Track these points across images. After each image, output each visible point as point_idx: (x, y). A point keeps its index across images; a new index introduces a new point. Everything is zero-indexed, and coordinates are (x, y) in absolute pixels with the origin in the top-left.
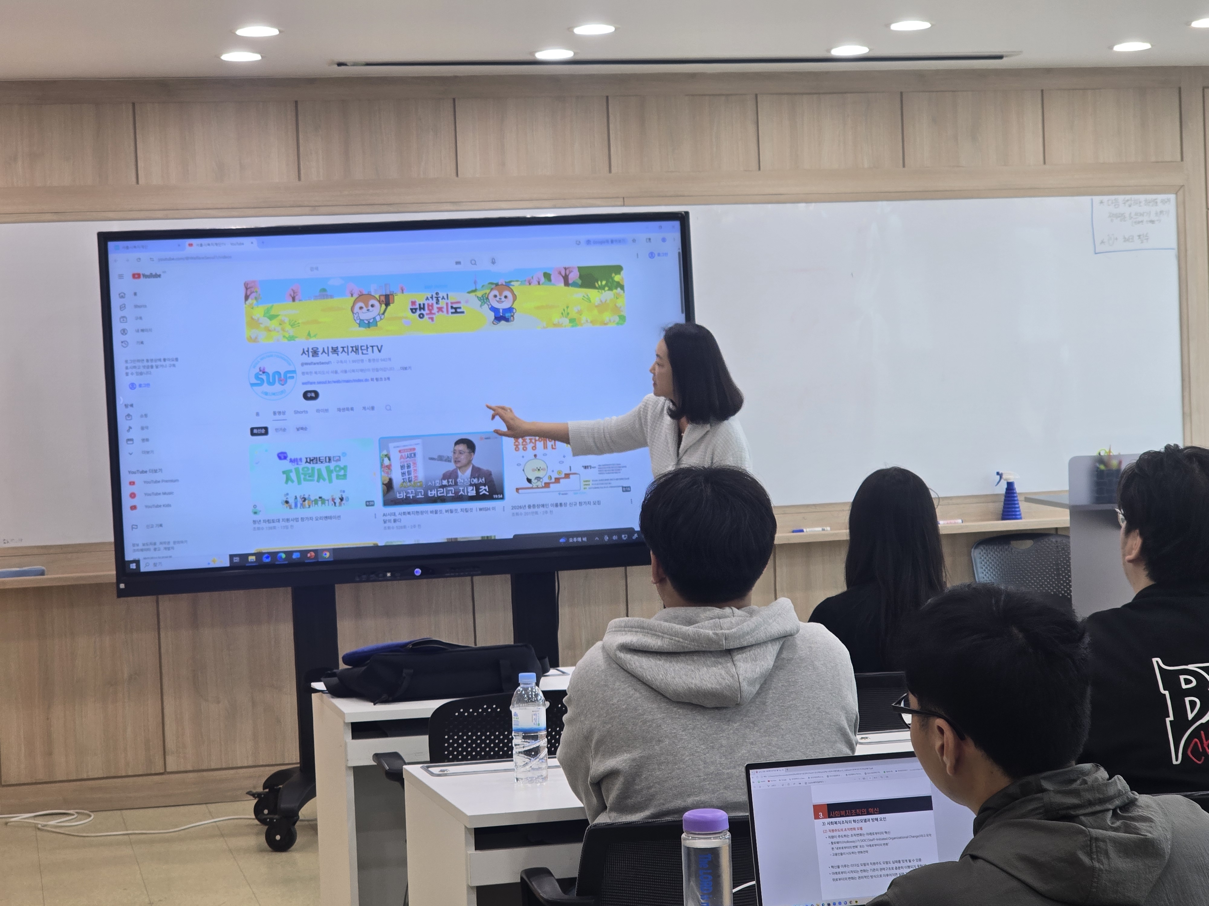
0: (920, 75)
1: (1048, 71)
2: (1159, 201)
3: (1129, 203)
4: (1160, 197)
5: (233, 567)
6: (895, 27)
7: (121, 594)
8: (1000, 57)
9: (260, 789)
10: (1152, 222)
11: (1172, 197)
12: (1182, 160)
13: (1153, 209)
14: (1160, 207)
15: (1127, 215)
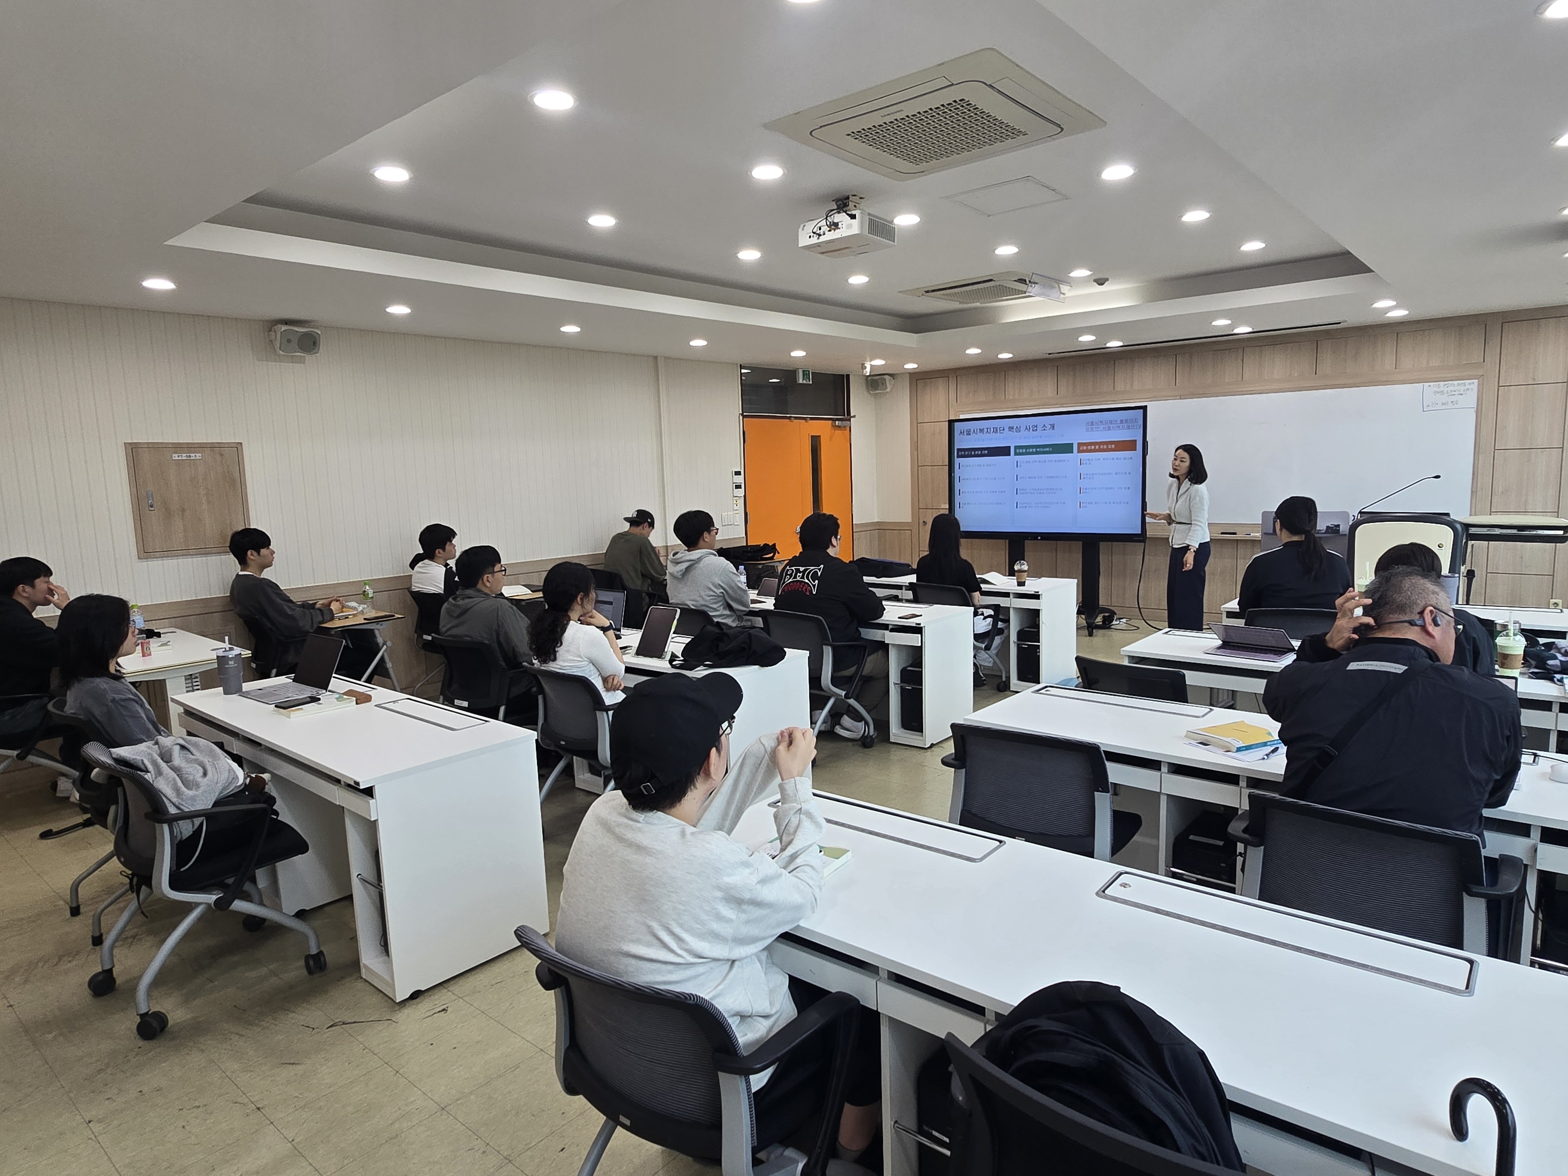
0: (1327, 332)
2: (1467, 384)
3: (1447, 385)
4: (1467, 382)
6: (1214, 323)
8: (1339, 323)
10: (1461, 394)
11: (1476, 381)
12: (1484, 362)
13: (1462, 388)
14: (1467, 387)
15: (1445, 392)
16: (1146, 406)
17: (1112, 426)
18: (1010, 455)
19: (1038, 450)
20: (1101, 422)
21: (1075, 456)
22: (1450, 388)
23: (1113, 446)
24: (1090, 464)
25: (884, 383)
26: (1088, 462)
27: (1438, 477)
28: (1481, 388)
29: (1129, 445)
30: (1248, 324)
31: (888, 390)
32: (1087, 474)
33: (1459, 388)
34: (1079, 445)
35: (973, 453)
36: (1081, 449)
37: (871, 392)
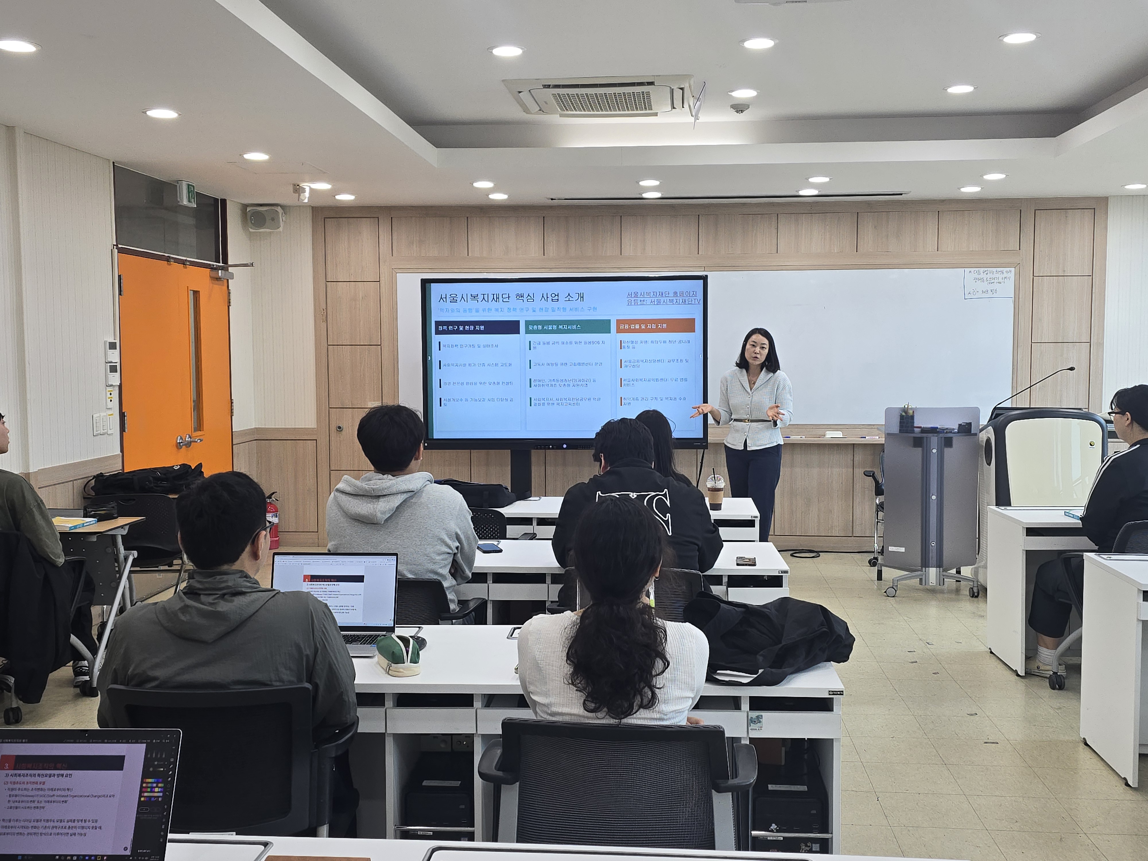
0: (868, 203)
1: (943, 201)
2: (1004, 272)
3: (986, 272)
4: (1005, 269)
8: (901, 194)
10: (1000, 283)
11: (1013, 269)
12: (1020, 249)
13: (1001, 276)
14: (1005, 275)
15: (985, 279)
16: (707, 276)
17: (662, 299)
18: (518, 332)
19: (561, 327)
20: (648, 294)
21: (613, 337)
22: (990, 276)
23: (665, 326)
24: (634, 348)
25: (274, 219)
26: (631, 345)
27: (1072, 369)
28: (1018, 276)
29: (687, 325)
31: (281, 229)
32: (630, 362)
33: (997, 276)
34: (619, 322)
35: (461, 328)
36: (622, 327)
37: (251, 230)
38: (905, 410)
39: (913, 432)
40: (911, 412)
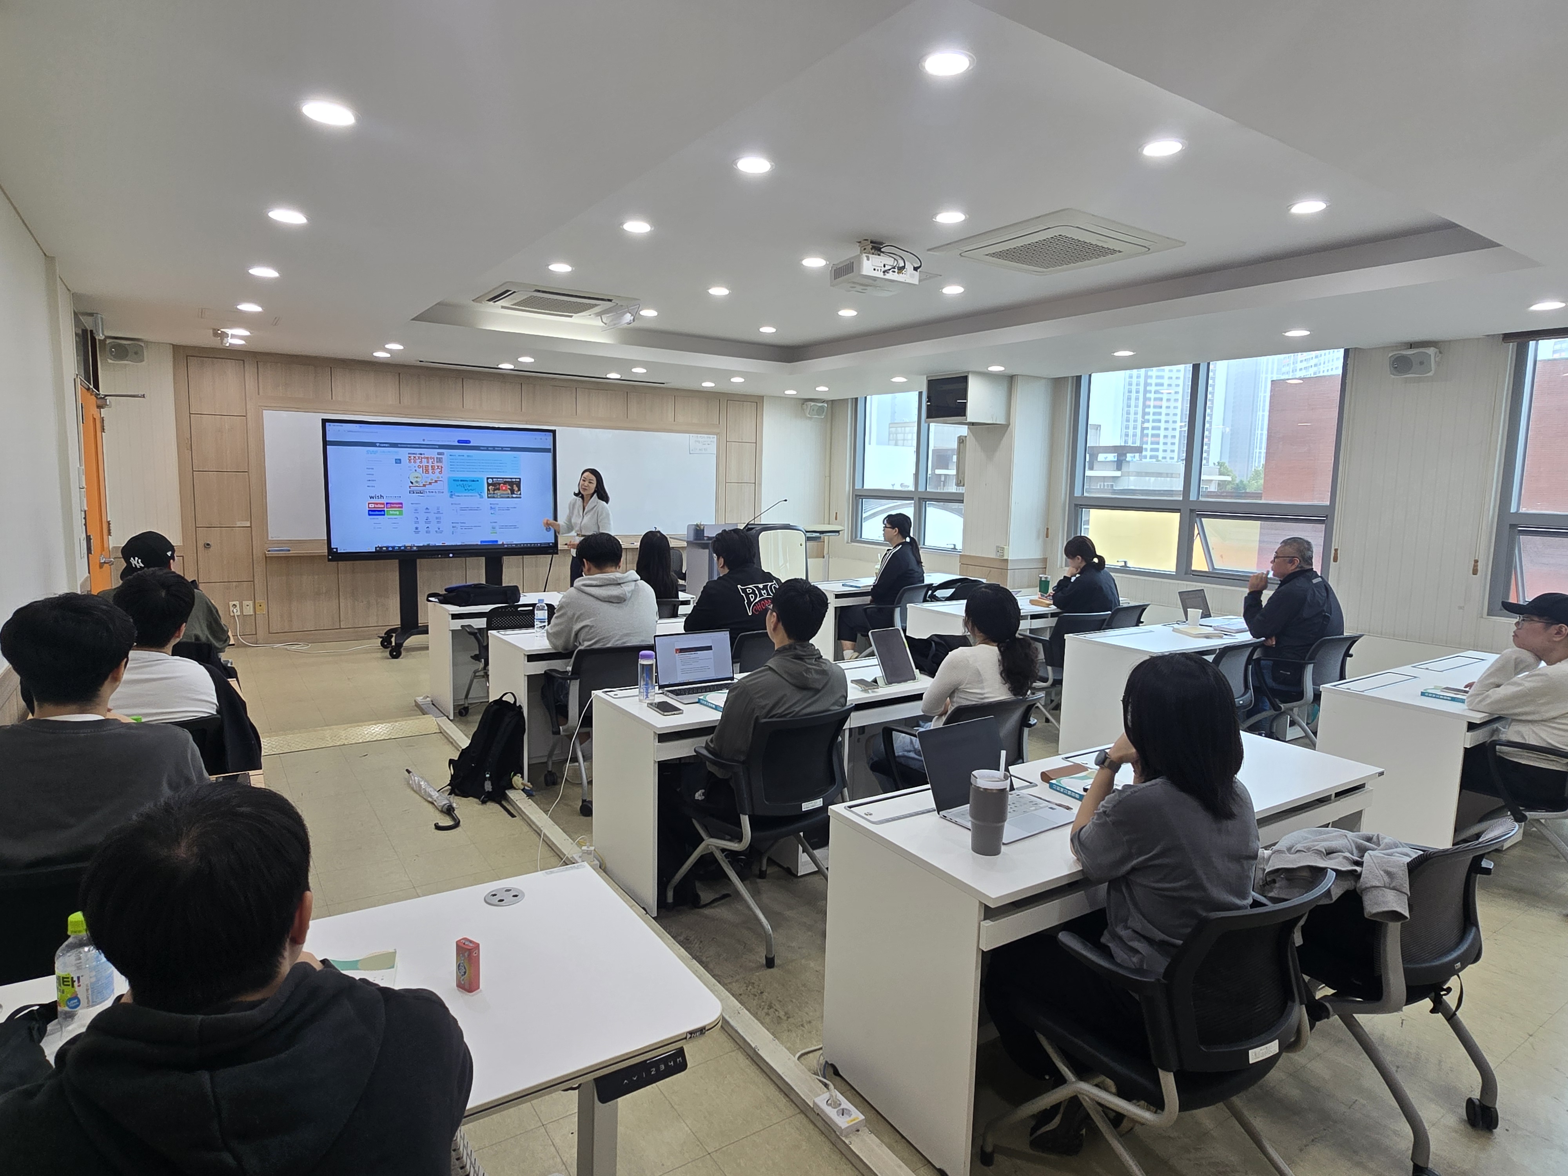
1: (677, 390)
2: (711, 437)
3: (702, 437)
5: (376, 552)
6: (633, 370)
7: (329, 560)
9: (383, 635)
10: (709, 444)
11: (715, 436)
12: (720, 424)
13: (710, 440)
16: (556, 431)
22: (703, 440)
25: (138, 353)
27: (786, 500)
28: (718, 440)
30: (618, 372)
31: (144, 363)
33: (707, 440)
37: (110, 361)
38: (697, 525)
39: (704, 540)
40: (702, 527)
